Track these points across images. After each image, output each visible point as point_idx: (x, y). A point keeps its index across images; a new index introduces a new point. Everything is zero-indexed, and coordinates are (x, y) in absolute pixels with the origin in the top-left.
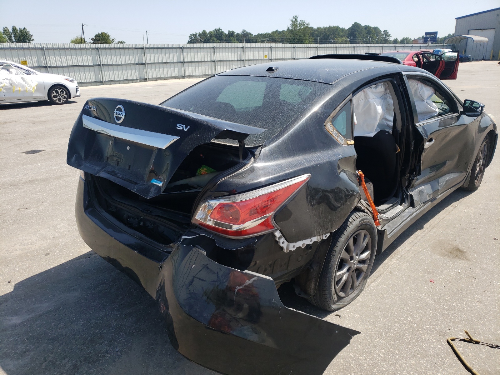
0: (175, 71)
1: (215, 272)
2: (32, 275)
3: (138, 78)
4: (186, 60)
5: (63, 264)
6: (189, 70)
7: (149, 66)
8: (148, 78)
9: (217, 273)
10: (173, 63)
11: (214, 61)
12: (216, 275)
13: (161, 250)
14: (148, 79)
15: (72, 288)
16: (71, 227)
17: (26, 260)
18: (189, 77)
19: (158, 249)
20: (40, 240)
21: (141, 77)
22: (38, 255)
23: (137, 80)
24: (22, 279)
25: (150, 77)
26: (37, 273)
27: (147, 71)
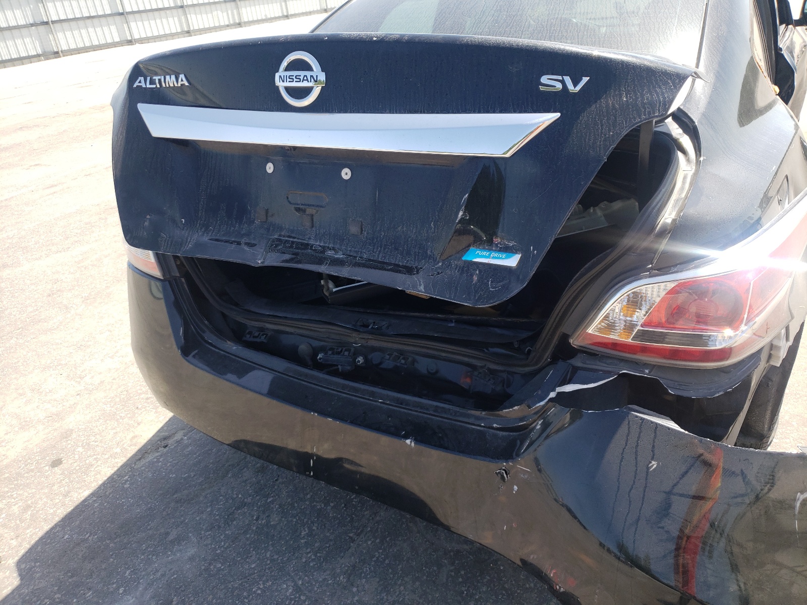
0: (111, 33)
1: (733, 473)
2: (47, 527)
3: (40, 52)
4: (128, 9)
5: (111, 480)
6: (138, 28)
7: (57, 26)
8: (60, 50)
9: (742, 473)
10: (105, 16)
11: (182, 7)
12: (740, 478)
13: (480, 426)
14: (60, 52)
15: (171, 538)
16: (79, 383)
17: (8, 492)
18: (141, 41)
19: (469, 423)
20: (16, 429)
21: (46, 50)
22: (32, 471)
23: (38, 56)
24: (26, 546)
25: (65, 48)
26: (57, 519)
27: (55, 36)
